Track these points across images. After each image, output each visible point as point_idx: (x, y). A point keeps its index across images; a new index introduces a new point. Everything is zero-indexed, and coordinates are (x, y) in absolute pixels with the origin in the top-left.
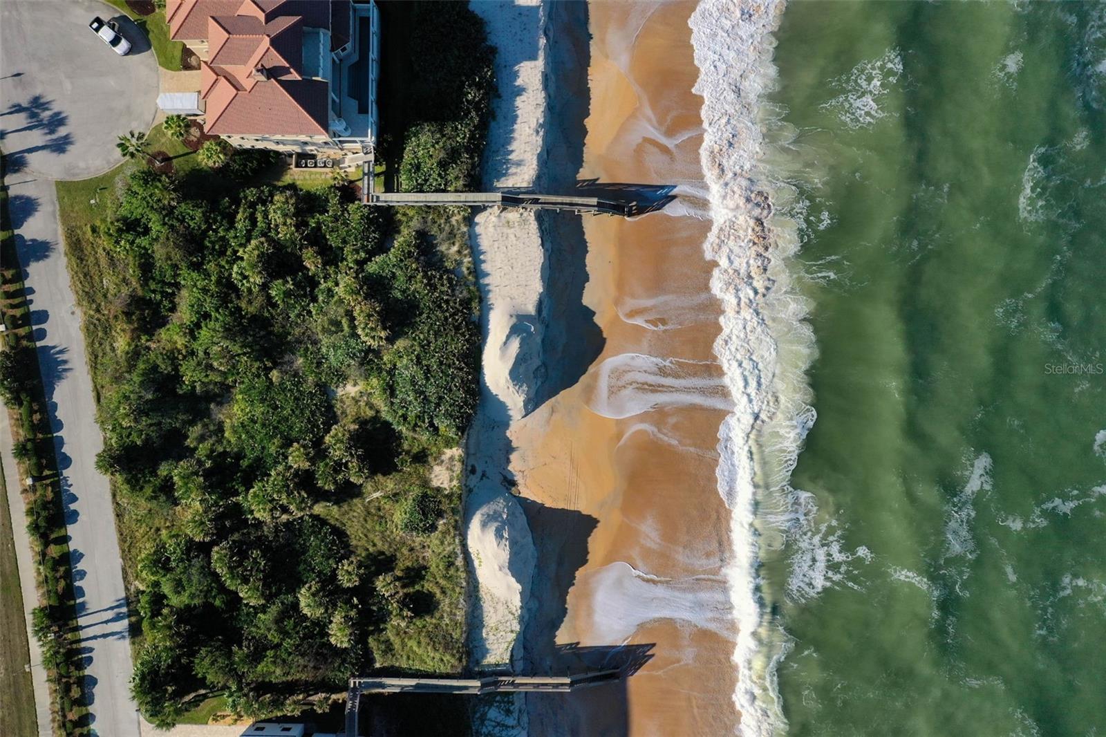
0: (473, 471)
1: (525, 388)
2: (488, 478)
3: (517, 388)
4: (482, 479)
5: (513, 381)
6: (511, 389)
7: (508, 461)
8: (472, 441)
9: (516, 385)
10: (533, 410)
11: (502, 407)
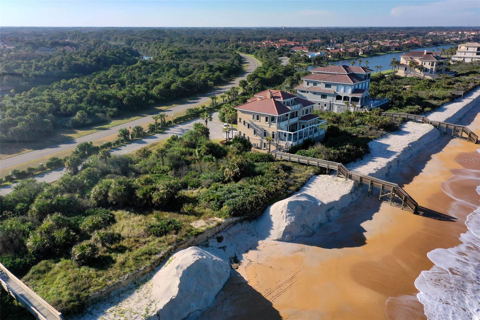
0: (220, 239)
1: (293, 219)
2: (225, 250)
3: (288, 214)
4: (220, 248)
5: (288, 208)
6: (284, 213)
7: (247, 252)
8: (234, 229)
9: (288, 212)
10: (288, 242)
11: (270, 224)
